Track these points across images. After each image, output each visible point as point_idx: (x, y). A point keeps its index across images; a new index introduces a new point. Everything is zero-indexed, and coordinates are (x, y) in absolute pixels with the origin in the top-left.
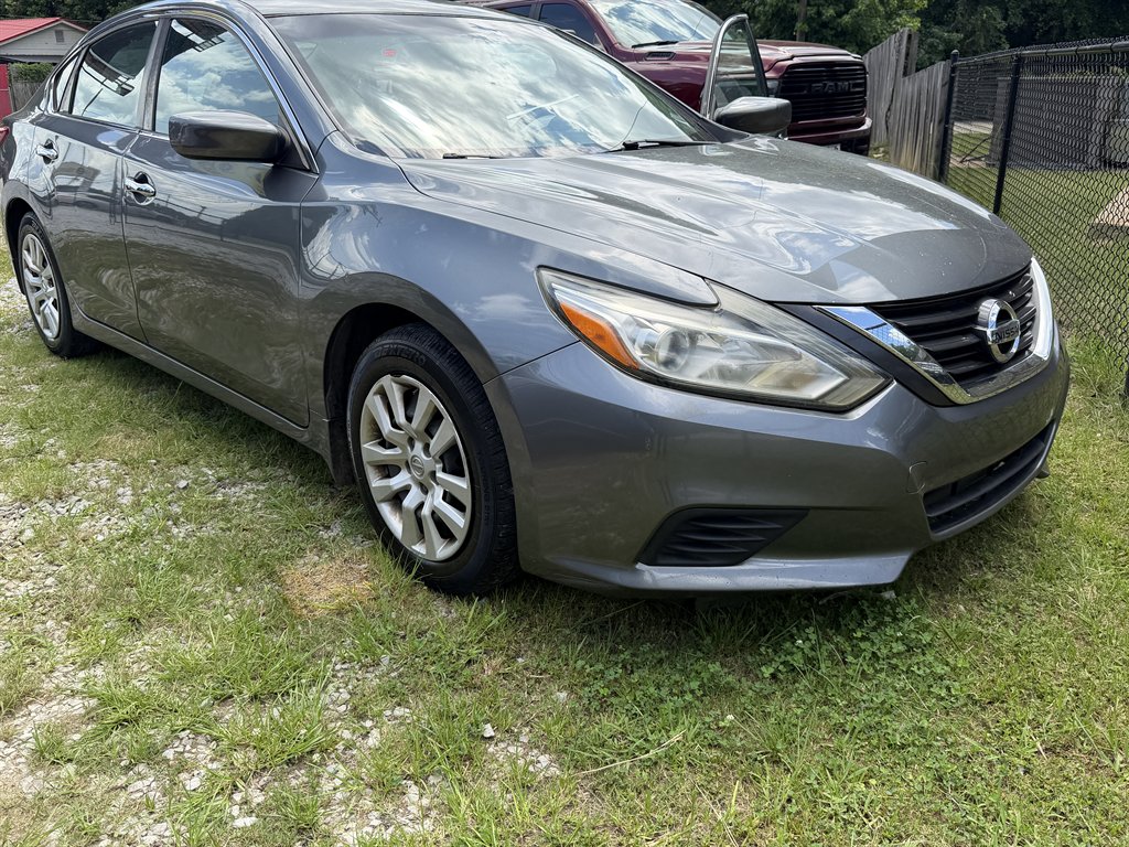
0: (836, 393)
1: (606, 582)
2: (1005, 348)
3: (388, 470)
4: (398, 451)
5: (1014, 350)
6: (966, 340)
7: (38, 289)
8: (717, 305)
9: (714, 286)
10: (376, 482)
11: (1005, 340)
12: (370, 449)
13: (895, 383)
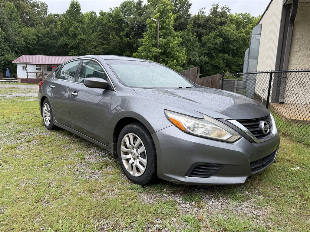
0: (230, 139)
1: (179, 180)
2: (266, 131)
4: (129, 150)
5: (268, 132)
7: (46, 113)
8: (203, 119)
9: (202, 114)
10: (123, 156)
11: (266, 130)
12: (123, 148)
13: (243, 137)
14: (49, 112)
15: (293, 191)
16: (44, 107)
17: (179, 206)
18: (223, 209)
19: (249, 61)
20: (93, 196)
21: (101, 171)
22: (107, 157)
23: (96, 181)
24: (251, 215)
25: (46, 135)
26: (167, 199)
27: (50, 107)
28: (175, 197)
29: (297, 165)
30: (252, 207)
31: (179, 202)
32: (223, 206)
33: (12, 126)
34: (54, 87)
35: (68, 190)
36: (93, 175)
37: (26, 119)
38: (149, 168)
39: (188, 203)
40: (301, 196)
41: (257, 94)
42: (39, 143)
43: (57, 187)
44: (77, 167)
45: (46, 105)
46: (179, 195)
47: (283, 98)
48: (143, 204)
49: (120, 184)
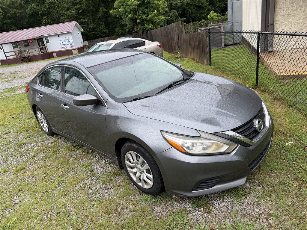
0: (227, 150)
2: (260, 129)
3: (132, 168)
4: (134, 165)
6: (253, 129)
7: (41, 120)
8: (200, 136)
9: (199, 131)
10: (129, 169)
12: (127, 162)
13: (239, 145)
14: (44, 119)
15: (289, 176)
16: (38, 114)
17: (189, 215)
18: (229, 211)
19: (233, 2)
20: (111, 219)
21: (111, 184)
22: (113, 163)
23: (110, 198)
24: (254, 213)
25: (49, 143)
26: (178, 208)
27: (44, 115)
28: (185, 204)
29: (291, 137)
30: (254, 203)
31: (189, 209)
32: (228, 208)
33: (12, 136)
34: (42, 96)
35: (87, 216)
36: (105, 191)
37: (22, 123)
38: (157, 183)
39: (197, 209)
40: (296, 179)
41: (245, 39)
42: (44, 157)
43: (76, 214)
44: (88, 184)
45: (39, 112)
46: (188, 201)
47: (272, 46)
48: (158, 218)
49: (133, 198)
